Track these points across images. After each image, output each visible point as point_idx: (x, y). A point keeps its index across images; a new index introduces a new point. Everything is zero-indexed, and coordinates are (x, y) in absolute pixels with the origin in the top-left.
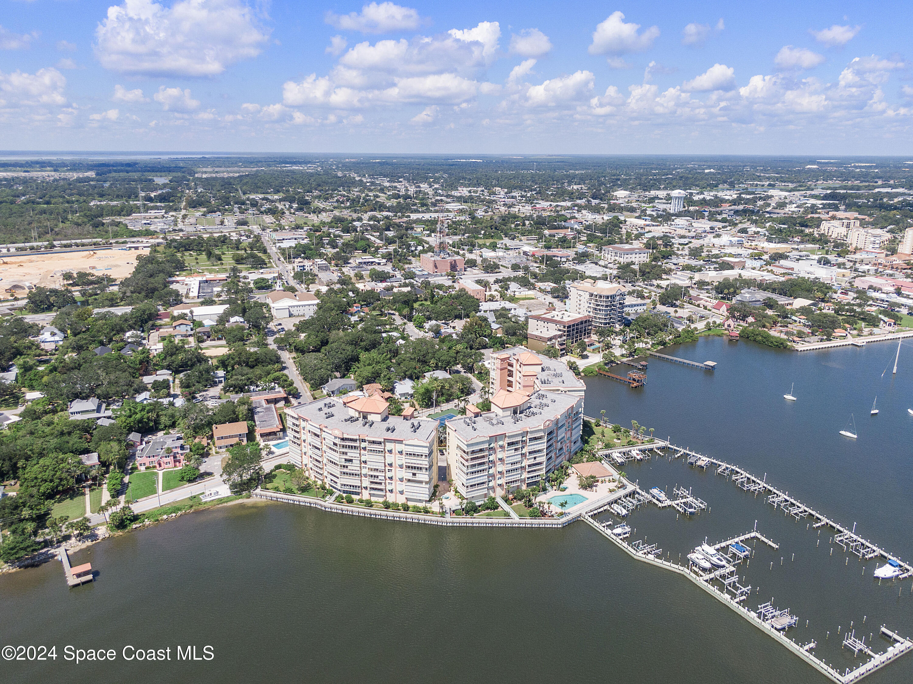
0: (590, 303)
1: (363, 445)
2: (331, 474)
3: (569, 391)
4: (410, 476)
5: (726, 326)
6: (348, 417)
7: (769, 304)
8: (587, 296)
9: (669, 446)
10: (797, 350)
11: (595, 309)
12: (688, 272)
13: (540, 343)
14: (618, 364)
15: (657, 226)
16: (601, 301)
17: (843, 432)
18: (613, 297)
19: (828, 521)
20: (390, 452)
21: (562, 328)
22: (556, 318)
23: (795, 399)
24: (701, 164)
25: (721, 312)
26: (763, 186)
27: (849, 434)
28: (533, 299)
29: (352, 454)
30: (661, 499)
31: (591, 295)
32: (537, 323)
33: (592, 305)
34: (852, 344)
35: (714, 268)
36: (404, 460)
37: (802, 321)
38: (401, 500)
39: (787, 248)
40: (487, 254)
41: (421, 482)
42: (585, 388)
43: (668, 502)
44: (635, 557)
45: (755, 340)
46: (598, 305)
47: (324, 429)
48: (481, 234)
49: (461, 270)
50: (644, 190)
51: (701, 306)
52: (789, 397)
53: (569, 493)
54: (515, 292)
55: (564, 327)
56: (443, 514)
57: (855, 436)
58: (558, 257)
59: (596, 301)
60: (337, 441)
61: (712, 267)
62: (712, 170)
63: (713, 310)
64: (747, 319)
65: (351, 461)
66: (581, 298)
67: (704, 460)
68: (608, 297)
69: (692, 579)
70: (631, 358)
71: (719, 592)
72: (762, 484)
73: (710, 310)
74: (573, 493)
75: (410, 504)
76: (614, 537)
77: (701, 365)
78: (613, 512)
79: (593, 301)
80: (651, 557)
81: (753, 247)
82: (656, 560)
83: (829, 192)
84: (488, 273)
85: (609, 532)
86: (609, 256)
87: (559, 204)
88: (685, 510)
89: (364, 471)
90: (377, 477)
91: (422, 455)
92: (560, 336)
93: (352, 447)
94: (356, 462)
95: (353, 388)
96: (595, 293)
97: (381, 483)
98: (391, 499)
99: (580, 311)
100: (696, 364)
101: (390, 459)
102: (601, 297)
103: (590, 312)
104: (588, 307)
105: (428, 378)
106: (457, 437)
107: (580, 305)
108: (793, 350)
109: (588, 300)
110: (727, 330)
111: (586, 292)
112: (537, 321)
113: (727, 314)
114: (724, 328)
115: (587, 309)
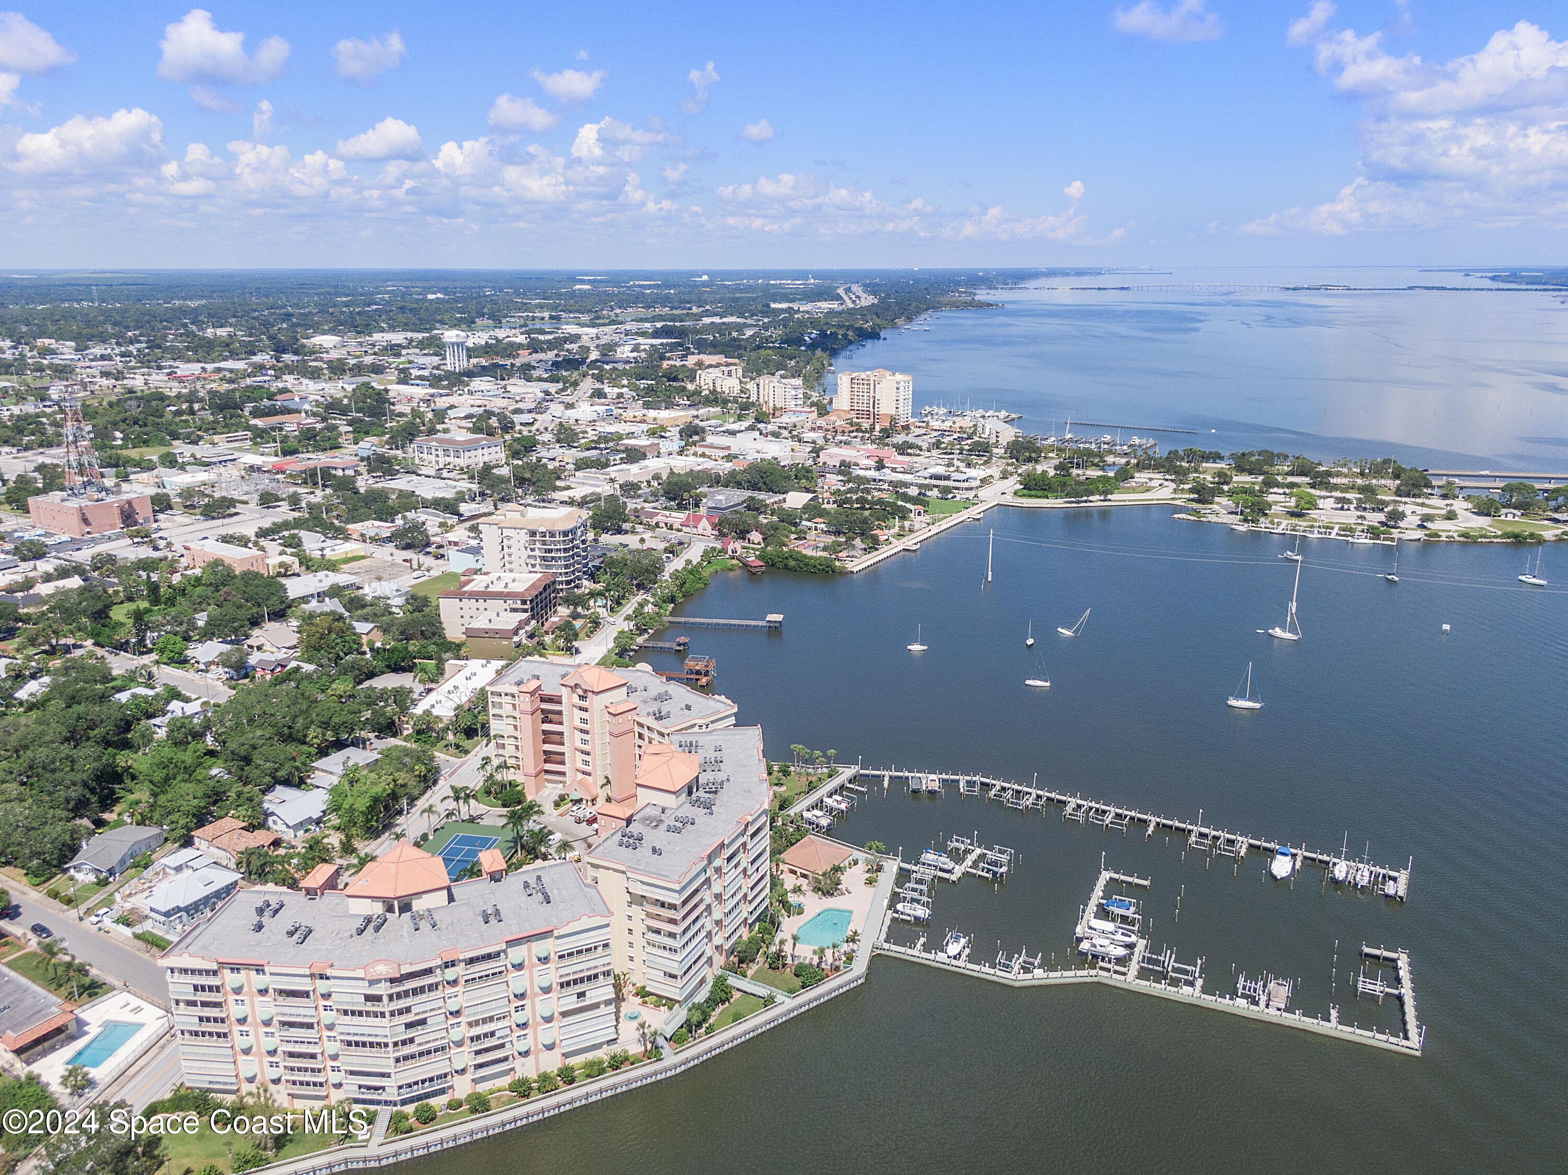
0: (532, 550)
1: (450, 974)
2: (352, 1073)
3: (712, 722)
4: (571, 1002)
5: (730, 552)
6: (359, 923)
7: (754, 507)
8: (524, 537)
9: (862, 772)
10: (852, 572)
11: (544, 559)
12: (594, 470)
13: (494, 642)
14: (636, 651)
15: (447, 395)
16: (554, 543)
17: (1028, 682)
18: (573, 531)
19: (1158, 820)
20: (519, 967)
21: (519, 605)
22: (492, 589)
23: (925, 648)
24: (409, 284)
25: (700, 531)
26: (543, 319)
27: (1039, 683)
28: (363, 557)
29: (420, 1005)
30: (946, 867)
31: (533, 534)
32: (461, 604)
33: (537, 553)
34: (904, 550)
35: (621, 459)
36: (552, 974)
37: (819, 526)
38: (552, 1063)
39: (686, 416)
40: (174, 479)
41: (596, 1006)
42: (736, 710)
43: (959, 870)
44: (1017, 984)
45: (786, 567)
46: (550, 551)
47: (329, 972)
48: (115, 439)
49: (146, 520)
50: (358, 333)
51: (662, 525)
52: (916, 648)
53: (813, 914)
54: (322, 549)
55: (524, 602)
56: (654, 1053)
57: (1048, 684)
58: (335, 469)
59: (544, 543)
60: (383, 989)
61: (618, 457)
62: (439, 295)
63: (684, 529)
64: (748, 536)
65: (423, 1022)
66: (511, 542)
67: (930, 781)
68: (565, 534)
69: (1118, 985)
70: (646, 636)
71: (1173, 989)
72: (1034, 792)
73: (679, 530)
74: (818, 911)
75: (573, 1061)
76: (954, 962)
77: (761, 623)
78: (909, 918)
79: (538, 545)
80: (1038, 973)
81: (638, 420)
82: (1052, 974)
83: (659, 325)
84: (213, 518)
85: (941, 956)
86: (433, 458)
87: (223, 365)
88: (995, 873)
89: (456, 1034)
90: (492, 1034)
91: (596, 948)
92: (527, 622)
93: (416, 992)
94: (436, 1022)
95: (153, 844)
96: (542, 529)
97: (502, 1046)
98: (527, 1070)
99: (512, 566)
100: (753, 623)
101: (518, 982)
102: (552, 535)
103: (533, 566)
104: (529, 557)
105: (331, 773)
106: (641, 882)
107: (510, 555)
108: (846, 573)
109: (527, 545)
110: (733, 558)
111: (521, 529)
112: (461, 600)
113: (714, 532)
114: (727, 556)
115: (528, 561)
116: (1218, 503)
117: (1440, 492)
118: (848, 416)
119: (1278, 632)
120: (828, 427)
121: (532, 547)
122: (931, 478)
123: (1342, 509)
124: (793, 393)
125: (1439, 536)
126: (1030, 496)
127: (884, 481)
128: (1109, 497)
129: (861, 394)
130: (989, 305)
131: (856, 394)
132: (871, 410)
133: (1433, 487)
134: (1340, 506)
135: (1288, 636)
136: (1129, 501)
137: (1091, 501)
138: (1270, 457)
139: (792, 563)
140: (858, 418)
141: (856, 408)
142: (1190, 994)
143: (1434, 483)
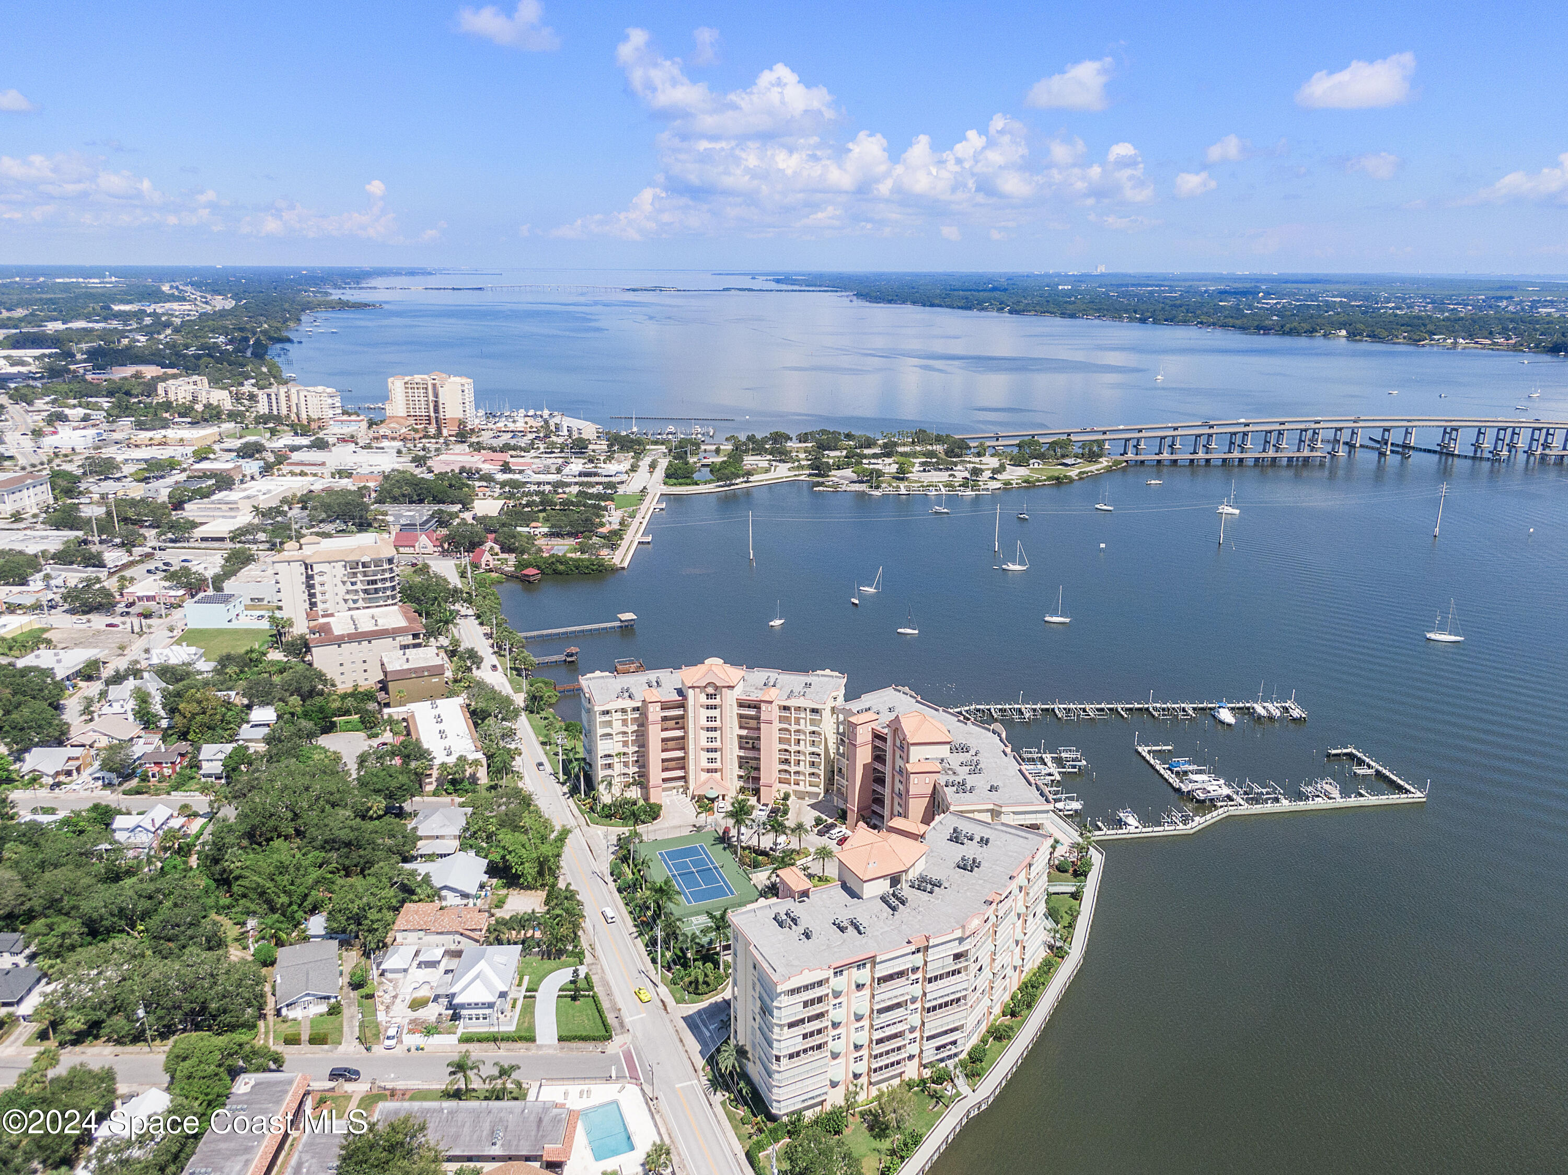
0: (353, 584)
5: (483, 566)
7: (446, 520)
8: (340, 570)
10: (626, 568)
11: (366, 591)
16: (378, 572)
17: (900, 631)
19: (1120, 706)
25: (419, 550)
28: (43, 630)
31: (353, 566)
34: (640, 542)
37: (539, 530)
39: (213, 435)
43: (1055, 772)
45: (556, 572)
52: (777, 623)
57: (916, 632)
59: (365, 574)
66: (324, 578)
69: (1243, 813)
76: (1143, 830)
77: (611, 624)
79: (360, 577)
80: (1198, 819)
81: (155, 442)
85: (1131, 829)
96: (364, 559)
100: (602, 625)
102: (375, 564)
103: (355, 601)
104: (348, 592)
105: (437, 837)
106: (1014, 813)
107: (323, 593)
108: (617, 570)
109: (345, 579)
110: (491, 571)
111: (337, 562)
112: (339, 646)
113: (436, 549)
114: (482, 571)
115: (347, 597)
116: (834, 476)
117: (976, 451)
118: (408, 423)
119: (1011, 567)
120: (394, 435)
121: (354, 580)
122: (580, 475)
123: (924, 470)
124: (330, 401)
125: (1011, 484)
126: (680, 484)
127: (530, 483)
128: (751, 479)
129: (417, 399)
130: (366, 305)
131: (411, 399)
132: (432, 414)
133: (970, 448)
134: (922, 469)
135: (1018, 567)
136: (766, 480)
137: (733, 485)
138: (779, 438)
139: (561, 568)
140: (416, 424)
141: (417, 414)
142: (1285, 805)
143: (972, 445)
